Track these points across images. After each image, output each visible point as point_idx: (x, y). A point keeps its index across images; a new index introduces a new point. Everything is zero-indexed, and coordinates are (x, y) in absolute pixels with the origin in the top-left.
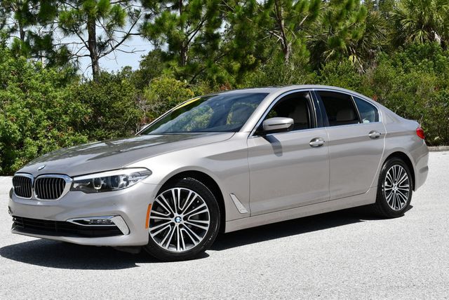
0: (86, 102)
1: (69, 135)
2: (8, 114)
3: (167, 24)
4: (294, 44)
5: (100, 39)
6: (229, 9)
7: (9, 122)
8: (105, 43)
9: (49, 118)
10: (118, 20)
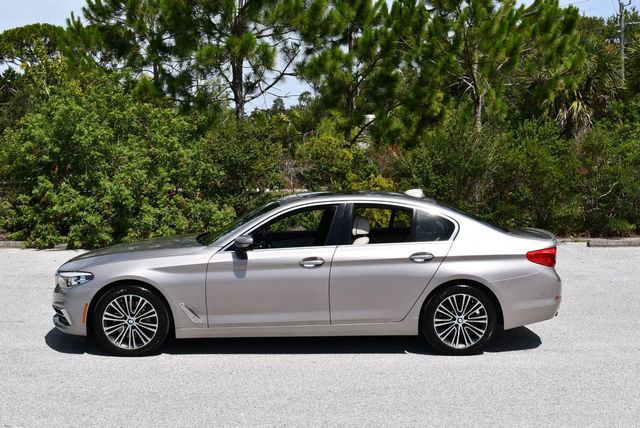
0: (220, 162)
1: (196, 203)
2: (122, 175)
3: (329, 64)
4: (487, 95)
5: (248, 78)
6: (407, 48)
7: (123, 187)
8: (255, 84)
9: (174, 181)
10: (267, 60)
